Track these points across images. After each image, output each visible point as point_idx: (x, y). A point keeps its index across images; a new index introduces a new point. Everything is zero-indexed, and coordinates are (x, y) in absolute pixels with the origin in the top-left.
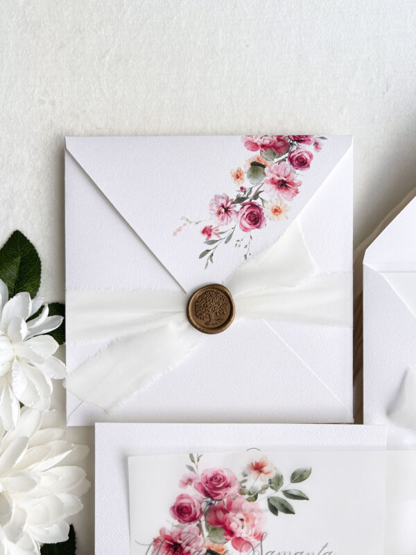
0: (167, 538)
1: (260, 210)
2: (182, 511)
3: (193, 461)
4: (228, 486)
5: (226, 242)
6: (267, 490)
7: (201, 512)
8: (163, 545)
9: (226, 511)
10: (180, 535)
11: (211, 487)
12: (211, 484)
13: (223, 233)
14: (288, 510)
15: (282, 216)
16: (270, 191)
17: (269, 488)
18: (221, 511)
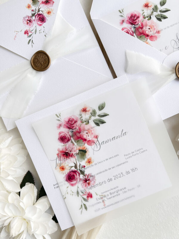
0: (62, 152)
1: (43, 15)
2: (63, 139)
3: (58, 117)
4: (76, 122)
5: (35, 33)
6: (91, 118)
7: (70, 136)
8: (61, 155)
9: (79, 132)
10: (66, 148)
11: (70, 125)
12: (69, 123)
13: (32, 30)
14: (103, 122)
15: (52, 14)
16: (43, 6)
17: (92, 116)
18: (78, 133)
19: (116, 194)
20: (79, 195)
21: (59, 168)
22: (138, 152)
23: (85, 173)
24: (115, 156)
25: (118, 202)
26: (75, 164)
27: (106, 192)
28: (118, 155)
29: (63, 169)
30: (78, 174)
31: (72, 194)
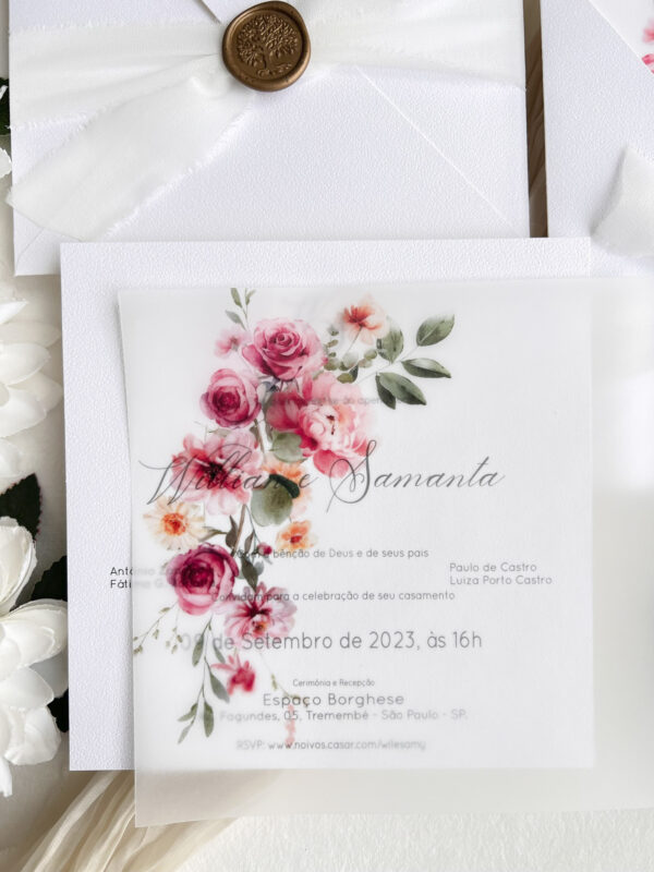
0: (197, 454)
2: (223, 404)
3: (238, 303)
4: (303, 353)
6: (373, 360)
7: (258, 404)
8: (191, 467)
9: (301, 403)
10: (220, 448)
11: (274, 355)
12: (272, 349)
14: (414, 399)
17: (379, 356)
18: (292, 403)
19: (352, 707)
20: (202, 660)
21: (161, 517)
22: (513, 575)
23: (261, 579)
24: (411, 554)
25: (349, 745)
26: (233, 523)
27: (317, 683)
28: (426, 553)
29: (175, 525)
30: (228, 571)
31: (172, 645)
